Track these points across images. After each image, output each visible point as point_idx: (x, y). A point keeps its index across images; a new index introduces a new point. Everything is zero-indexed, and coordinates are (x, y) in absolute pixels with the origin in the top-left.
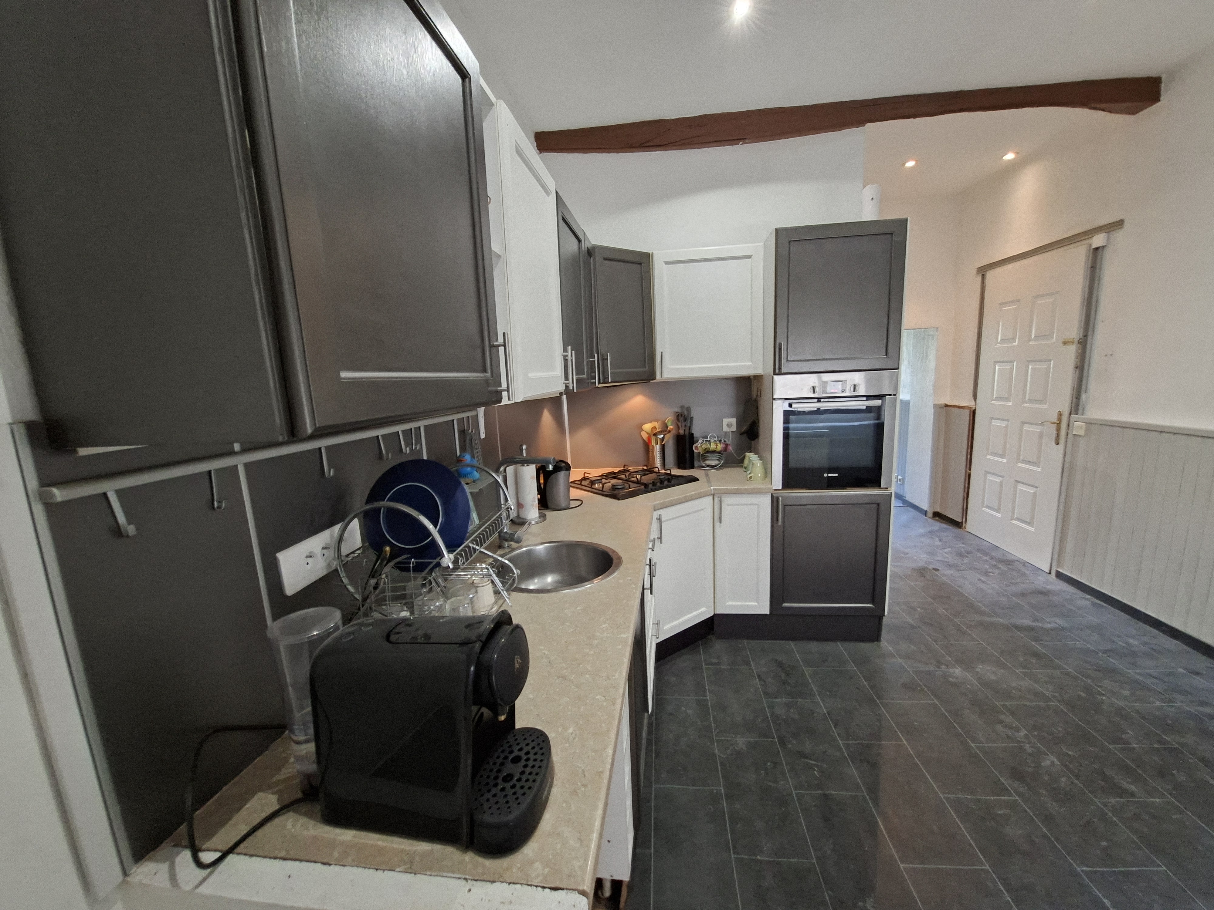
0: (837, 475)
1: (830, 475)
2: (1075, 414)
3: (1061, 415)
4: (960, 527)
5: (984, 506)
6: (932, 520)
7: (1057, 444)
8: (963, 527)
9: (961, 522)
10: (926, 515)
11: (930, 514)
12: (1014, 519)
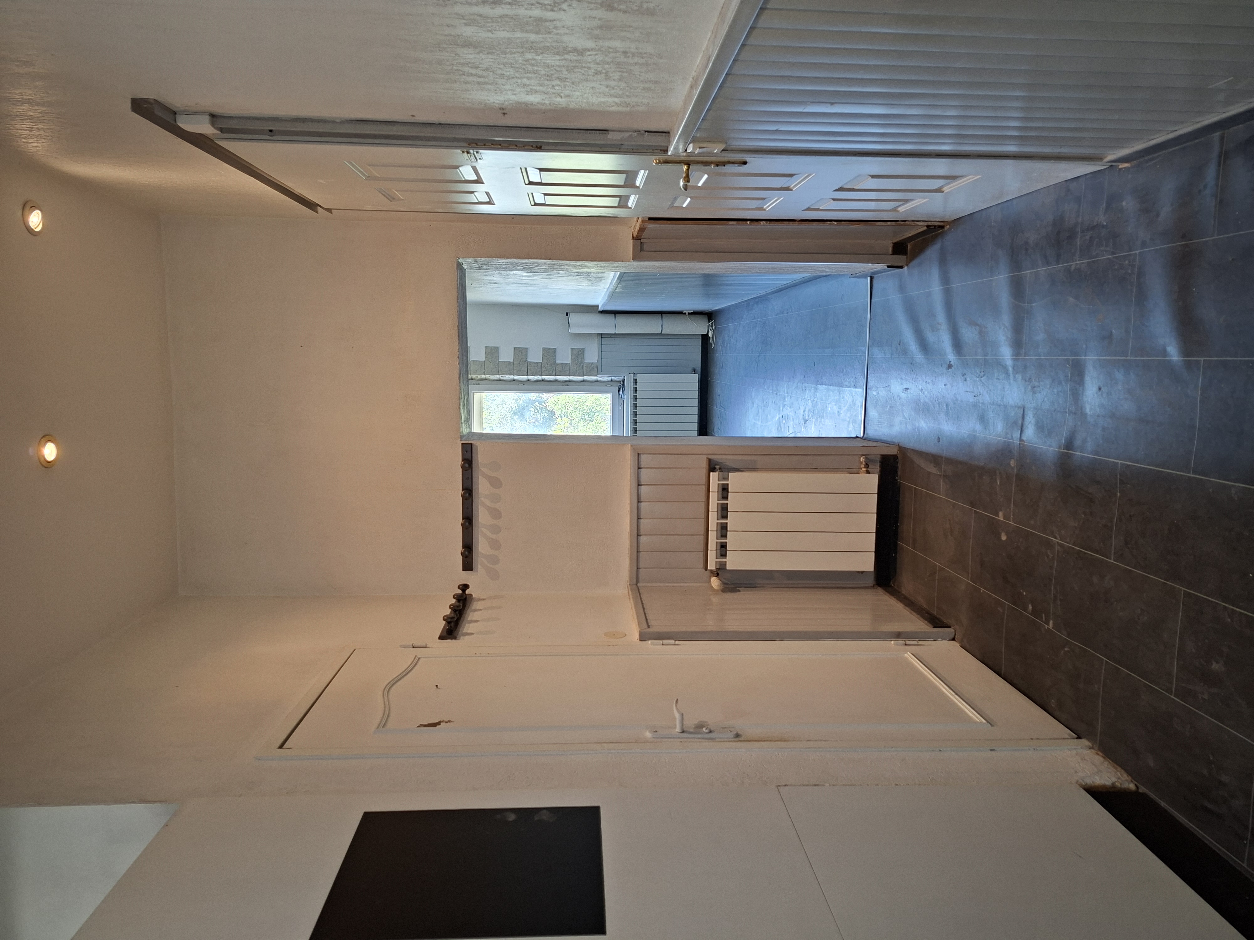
2: (666, 151)
3: (667, 162)
4: (942, 227)
5: (895, 210)
6: (911, 264)
7: (745, 163)
8: (942, 224)
9: (928, 226)
10: (901, 267)
11: (899, 259)
12: (939, 190)
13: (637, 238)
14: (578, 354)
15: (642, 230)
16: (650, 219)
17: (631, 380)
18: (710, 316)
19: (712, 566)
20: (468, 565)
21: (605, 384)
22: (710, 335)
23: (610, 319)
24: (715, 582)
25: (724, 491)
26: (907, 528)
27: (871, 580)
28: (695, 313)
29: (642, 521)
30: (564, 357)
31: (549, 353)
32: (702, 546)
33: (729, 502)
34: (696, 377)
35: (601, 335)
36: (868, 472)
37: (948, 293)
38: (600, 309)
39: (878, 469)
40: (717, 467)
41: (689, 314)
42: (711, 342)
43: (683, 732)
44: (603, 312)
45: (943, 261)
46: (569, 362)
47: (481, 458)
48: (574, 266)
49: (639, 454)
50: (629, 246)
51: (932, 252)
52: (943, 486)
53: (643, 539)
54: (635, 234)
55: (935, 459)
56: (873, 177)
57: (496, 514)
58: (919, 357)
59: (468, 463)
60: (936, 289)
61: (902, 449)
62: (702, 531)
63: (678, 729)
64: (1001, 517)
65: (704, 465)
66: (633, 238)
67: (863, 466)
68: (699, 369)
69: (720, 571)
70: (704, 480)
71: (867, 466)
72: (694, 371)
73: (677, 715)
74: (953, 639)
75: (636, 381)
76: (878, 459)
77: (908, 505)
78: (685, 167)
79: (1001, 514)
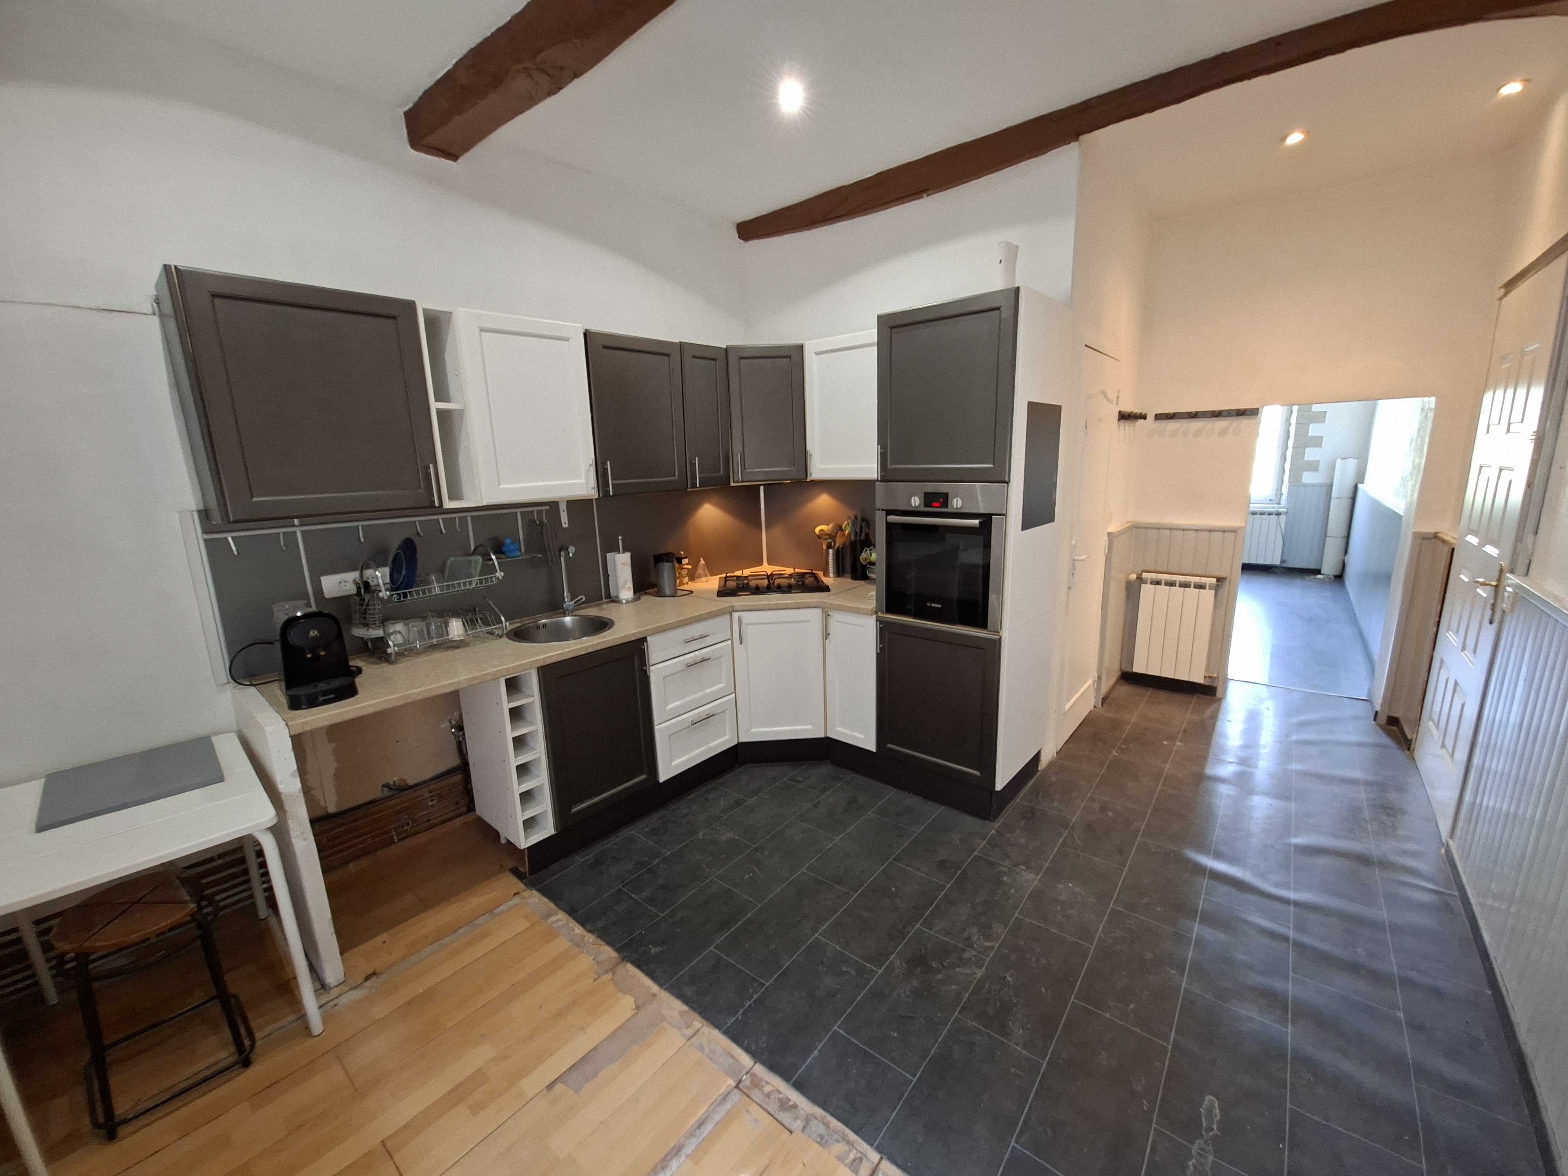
0: (940, 606)
1: (933, 605)
2: (1512, 572)
3: (1501, 571)
4: (1409, 749)
5: (1431, 719)
6: (1378, 728)
7: (1491, 623)
8: (1412, 749)
9: (1411, 741)
10: (1375, 719)
11: (1383, 719)
12: (1443, 746)
13: (1435, 536)
14: (1313, 466)
15: (1444, 541)
16: (1453, 549)
17: (1280, 510)
18: (1340, 577)
19: (1145, 575)
20: (1158, 417)
21: (1279, 488)
22: (1319, 576)
23: (1348, 493)
24: (1133, 576)
25: (1201, 587)
26: (1163, 695)
27: (1126, 669)
28: (1344, 565)
29: (1182, 532)
30: (1310, 454)
31: (1317, 442)
32: (1159, 569)
33: (1192, 589)
34: (1277, 562)
35: (1332, 486)
36: (1205, 677)
37: (1350, 744)
38: (1360, 486)
39: (1207, 684)
40: (1220, 583)
41: (1344, 560)
42: (1313, 577)
43: (1074, 560)
44: (1356, 489)
45: (1377, 745)
46: (1306, 459)
47: (1244, 422)
48: (1414, 486)
49: (1235, 532)
50: (1429, 528)
51: (1386, 740)
52: (1196, 718)
53: (1168, 532)
54: (1440, 535)
55: (1215, 717)
56: (1463, 705)
57: (1197, 434)
58: (1295, 720)
59: (1241, 413)
60: (1353, 738)
61: (1220, 700)
62: (1171, 570)
63: (1075, 558)
64: (1178, 743)
65: (1222, 574)
66: (1437, 533)
67: (1210, 675)
68: (1285, 565)
69: (1140, 580)
70: (1212, 574)
71: (1210, 677)
72: (1283, 561)
73: (1084, 557)
74: (1095, 707)
75: (1278, 514)
76: (1214, 685)
77: (1179, 697)
78: (1494, 583)
79: (1180, 744)
